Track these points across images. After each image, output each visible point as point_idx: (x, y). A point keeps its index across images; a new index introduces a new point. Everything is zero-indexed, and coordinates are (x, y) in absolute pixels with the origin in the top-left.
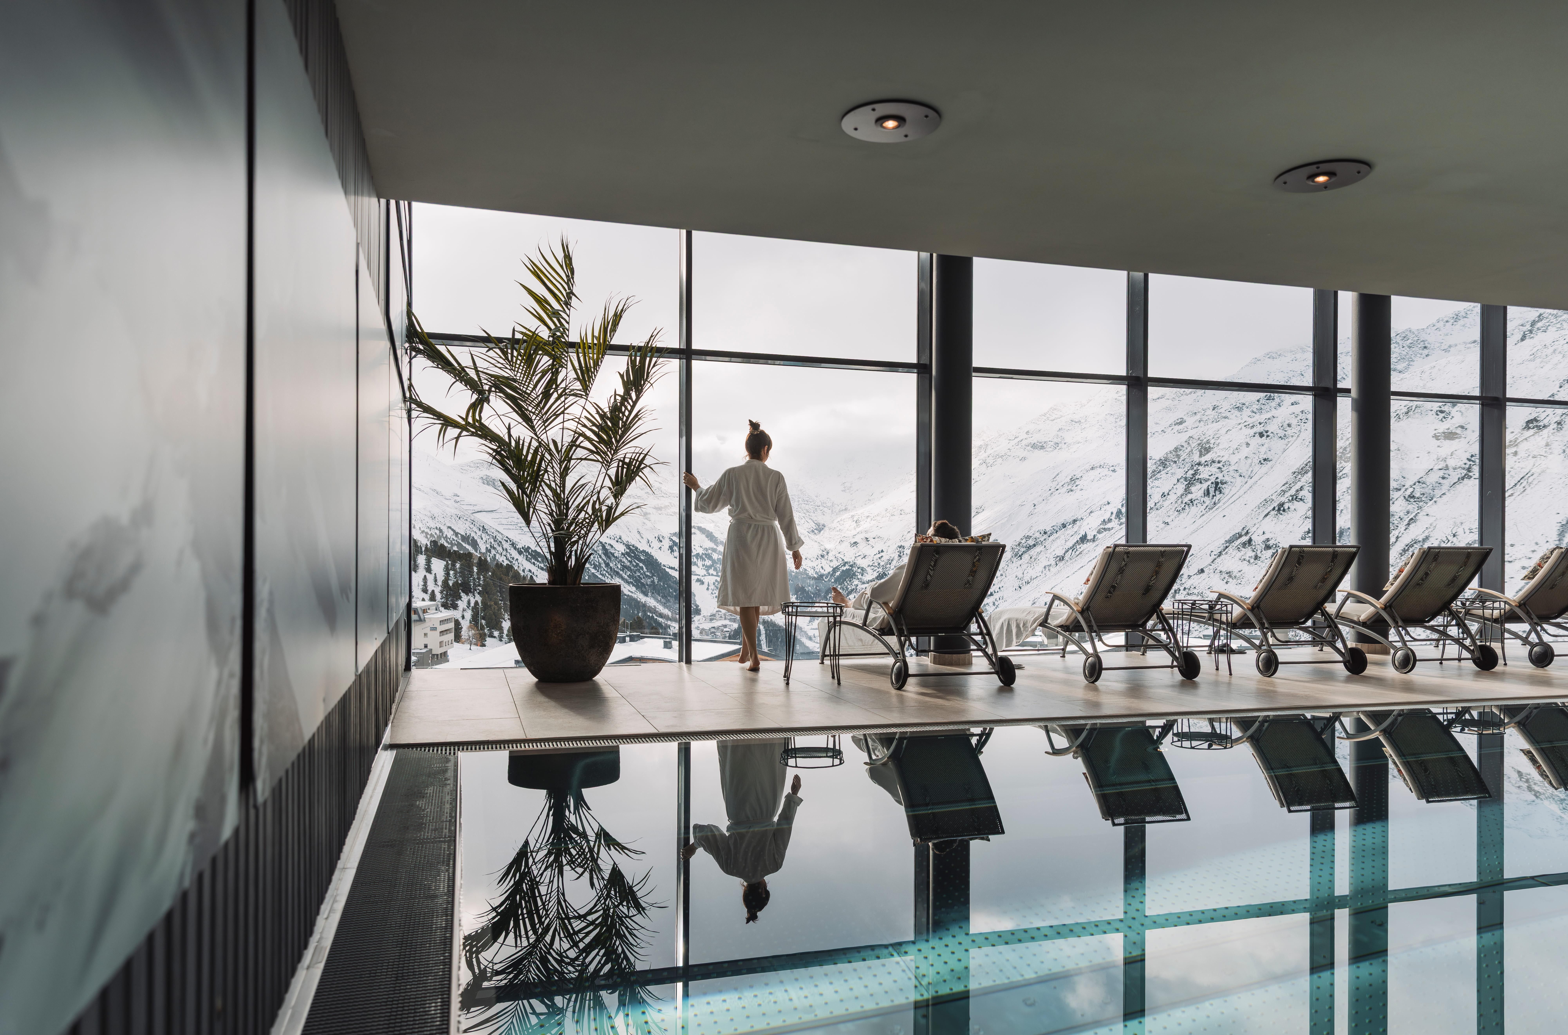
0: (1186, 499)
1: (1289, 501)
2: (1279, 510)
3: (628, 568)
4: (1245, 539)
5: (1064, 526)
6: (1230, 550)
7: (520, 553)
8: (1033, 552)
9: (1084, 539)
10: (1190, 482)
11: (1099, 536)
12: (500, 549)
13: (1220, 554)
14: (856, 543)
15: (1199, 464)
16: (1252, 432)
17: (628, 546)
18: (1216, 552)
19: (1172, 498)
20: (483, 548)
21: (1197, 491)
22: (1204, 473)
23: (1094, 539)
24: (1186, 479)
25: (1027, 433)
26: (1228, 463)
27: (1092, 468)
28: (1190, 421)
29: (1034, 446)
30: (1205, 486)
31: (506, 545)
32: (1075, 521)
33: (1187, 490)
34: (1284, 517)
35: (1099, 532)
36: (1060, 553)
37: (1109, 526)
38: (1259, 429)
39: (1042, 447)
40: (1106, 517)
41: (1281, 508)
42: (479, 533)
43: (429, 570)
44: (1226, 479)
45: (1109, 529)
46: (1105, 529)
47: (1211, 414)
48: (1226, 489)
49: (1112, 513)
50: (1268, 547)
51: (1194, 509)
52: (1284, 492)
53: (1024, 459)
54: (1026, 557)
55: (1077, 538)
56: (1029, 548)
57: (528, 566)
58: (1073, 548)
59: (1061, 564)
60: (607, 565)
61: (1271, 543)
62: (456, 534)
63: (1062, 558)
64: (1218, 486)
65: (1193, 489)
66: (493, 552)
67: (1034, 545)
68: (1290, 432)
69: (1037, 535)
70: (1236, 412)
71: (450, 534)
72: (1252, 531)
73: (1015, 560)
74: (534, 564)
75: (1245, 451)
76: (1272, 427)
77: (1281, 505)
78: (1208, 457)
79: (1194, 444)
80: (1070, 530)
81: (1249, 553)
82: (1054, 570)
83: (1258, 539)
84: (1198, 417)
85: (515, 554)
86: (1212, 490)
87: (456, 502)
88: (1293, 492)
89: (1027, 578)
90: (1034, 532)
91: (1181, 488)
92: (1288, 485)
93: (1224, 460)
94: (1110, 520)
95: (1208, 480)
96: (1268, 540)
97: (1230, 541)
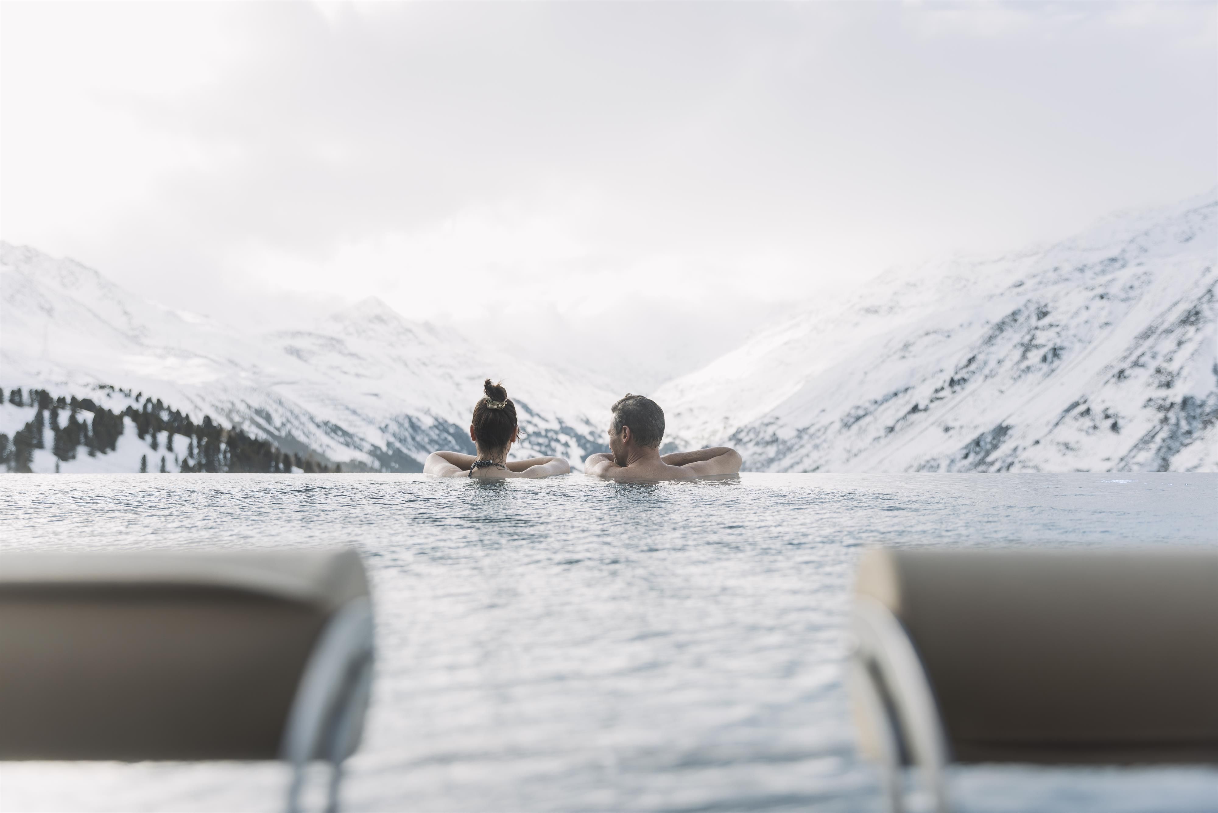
0: (1023, 366)
1: (1132, 367)
2: (1119, 377)
3: (436, 442)
4: (1082, 408)
5: (896, 394)
6: (1068, 419)
7: (318, 426)
8: (863, 422)
9: (915, 409)
10: (1027, 347)
11: (932, 406)
12: (296, 423)
13: (1057, 424)
14: (679, 414)
15: (1036, 328)
16: (1091, 294)
17: (436, 419)
18: (1055, 421)
19: (1008, 364)
20: (278, 423)
21: (1034, 357)
22: (1042, 338)
23: (926, 409)
24: (1022, 345)
25: (861, 297)
26: (1066, 327)
27: (927, 334)
28: (1030, 284)
29: (868, 311)
30: (1042, 352)
31: (304, 419)
32: (906, 390)
33: (1024, 356)
34: (1125, 385)
35: (932, 401)
36: (890, 423)
37: (941, 394)
38: (1100, 291)
39: (876, 312)
40: (939, 385)
41: (1121, 375)
42: (275, 406)
43: (170, 448)
44: (1066, 344)
45: (941, 398)
46: (937, 399)
47: (1052, 276)
48: (1064, 354)
49: (945, 381)
50: (1107, 417)
51: (1030, 377)
52: (1125, 358)
53: (856, 324)
54: (855, 428)
55: (909, 407)
56: (858, 419)
57: (325, 440)
58: (904, 418)
59: (891, 436)
60: (413, 439)
61: (1110, 412)
62: (249, 407)
63: (891, 429)
64: (1056, 352)
65: (1030, 355)
66: (289, 426)
67: (864, 416)
68: (1132, 294)
69: (867, 405)
70: (1078, 275)
71: (242, 407)
72: (1091, 398)
73: (844, 430)
74: (333, 438)
75: (1085, 315)
76: (1114, 290)
77: (1122, 372)
78: (1046, 321)
79: (1033, 307)
80: (902, 399)
81: (1087, 422)
82: (883, 441)
83: (1097, 409)
84: (1038, 279)
85: (312, 428)
86: (1050, 356)
87: (255, 373)
88: (1133, 358)
89: (855, 450)
90: (865, 402)
91: (1017, 354)
92: (1130, 351)
93: (1063, 323)
94: (942, 389)
95: (1044, 346)
96: (1107, 409)
97: (1068, 410)
